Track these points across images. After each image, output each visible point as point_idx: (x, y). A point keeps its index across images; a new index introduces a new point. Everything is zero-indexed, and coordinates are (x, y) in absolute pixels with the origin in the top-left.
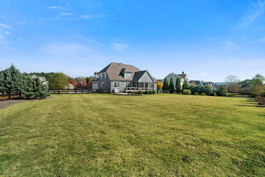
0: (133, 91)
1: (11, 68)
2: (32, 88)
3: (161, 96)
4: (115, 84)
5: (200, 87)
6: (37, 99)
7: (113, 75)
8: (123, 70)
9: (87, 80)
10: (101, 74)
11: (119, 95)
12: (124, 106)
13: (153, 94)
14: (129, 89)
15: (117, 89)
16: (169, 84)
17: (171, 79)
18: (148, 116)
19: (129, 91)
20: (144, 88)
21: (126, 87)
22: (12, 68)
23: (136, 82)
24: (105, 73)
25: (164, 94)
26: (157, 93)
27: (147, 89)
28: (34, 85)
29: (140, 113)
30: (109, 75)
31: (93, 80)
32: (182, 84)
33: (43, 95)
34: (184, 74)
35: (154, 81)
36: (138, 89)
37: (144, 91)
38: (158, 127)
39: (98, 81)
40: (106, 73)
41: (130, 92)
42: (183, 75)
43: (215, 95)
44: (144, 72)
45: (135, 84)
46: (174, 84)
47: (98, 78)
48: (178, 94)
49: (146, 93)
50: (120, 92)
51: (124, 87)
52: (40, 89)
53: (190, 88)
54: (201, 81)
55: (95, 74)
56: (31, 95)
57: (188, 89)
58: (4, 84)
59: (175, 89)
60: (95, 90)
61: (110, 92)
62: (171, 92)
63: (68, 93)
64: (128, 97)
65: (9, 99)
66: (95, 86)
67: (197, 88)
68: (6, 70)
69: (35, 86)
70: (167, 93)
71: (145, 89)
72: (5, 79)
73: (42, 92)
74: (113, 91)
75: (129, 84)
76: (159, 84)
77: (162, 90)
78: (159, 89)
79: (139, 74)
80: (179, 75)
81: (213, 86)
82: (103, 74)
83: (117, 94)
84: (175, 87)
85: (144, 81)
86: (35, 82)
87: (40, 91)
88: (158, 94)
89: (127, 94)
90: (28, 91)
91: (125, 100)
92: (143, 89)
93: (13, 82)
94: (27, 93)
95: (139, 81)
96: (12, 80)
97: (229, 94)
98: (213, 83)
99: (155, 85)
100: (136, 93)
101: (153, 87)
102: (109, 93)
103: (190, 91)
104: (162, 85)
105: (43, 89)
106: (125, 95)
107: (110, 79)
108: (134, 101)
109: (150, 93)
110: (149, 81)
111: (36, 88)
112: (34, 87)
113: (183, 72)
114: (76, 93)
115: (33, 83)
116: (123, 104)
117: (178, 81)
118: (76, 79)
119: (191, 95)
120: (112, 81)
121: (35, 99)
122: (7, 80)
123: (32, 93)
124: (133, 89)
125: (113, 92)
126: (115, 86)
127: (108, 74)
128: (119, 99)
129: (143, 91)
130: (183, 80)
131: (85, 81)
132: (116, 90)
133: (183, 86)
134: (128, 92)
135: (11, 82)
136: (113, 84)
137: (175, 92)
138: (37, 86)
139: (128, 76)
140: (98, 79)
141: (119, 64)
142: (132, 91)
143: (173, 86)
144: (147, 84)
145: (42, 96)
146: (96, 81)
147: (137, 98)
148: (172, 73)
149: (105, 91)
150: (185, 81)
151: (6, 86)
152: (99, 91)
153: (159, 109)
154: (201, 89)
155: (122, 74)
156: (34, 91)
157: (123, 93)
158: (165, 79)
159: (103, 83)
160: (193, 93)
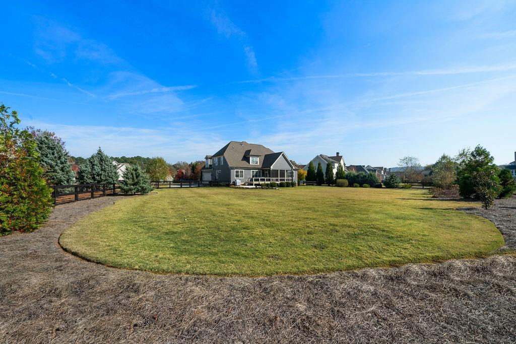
0: (263, 183)
1: (98, 153)
2: (131, 180)
3: (303, 190)
4: (236, 173)
5: (362, 176)
6: (138, 195)
7: (233, 159)
8: (248, 152)
9: (193, 167)
10: (216, 159)
11: (243, 188)
12: (253, 201)
13: (293, 186)
14: (257, 180)
15: (240, 179)
16: (316, 171)
17: (319, 164)
18: (283, 209)
19: (257, 183)
20: (279, 178)
21: (253, 177)
22: (100, 153)
23: (266, 170)
24: (222, 157)
25: (308, 186)
26: (298, 185)
27: (284, 180)
28: (133, 177)
29: (273, 208)
30: (227, 160)
31: (204, 168)
32: (335, 171)
33: (146, 189)
34: (340, 155)
35: (294, 168)
36: (269, 180)
37: (279, 182)
38: (292, 217)
39: (212, 169)
40: (224, 157)
41: (259, 185)
42: (338, 158)
43: (383, 186)
44: (278, 154)
45: (266, 172)
46: (324, 171)
47: (212, 164)
48: (329, 186)
49: (281, 185)
50: (244, 185)
51: (249, 177)
52: (141, 182)
53: (347, 177)
54: (366, 166)
55: (207, 158)
56: (130, 190)
57: (344, 178)
58: (91, 175)
59: (325, 178)
60: (208, 183)
61: (230, 185)
62: (319, 184)
63: (170, 188)
64: (257, 191)
65: (104, 195)
66: (207, 177)
67: (358, 176)
68: (93, 157)
69: (135, 178)
70: (313, 185)
71: (281, 180)
72: (93, 168)
73: (144, 185)
74: (235, 183)
75: (257, 173)
76: (302, 171)
77: (305, 181)
78: (301, 179)
79: (271, 158)
80: (332, 158)
81: (384, 173)
82: (219, 160)
83: (240, 188)
84: (325, 175)
85: (279, 168)
86: (134, 172)
87: (141, 185)
88: (299, 187)
89: (254, 186)
90: (126, 184)
91: (253, 195)
92: (277, 180)
93: (103, 173)
94: (125, 187)
95: (272, 167)
96: (102, 170)
97: (403, 184)
98: (385, 169)
99: (295, 174)
100: (267, 185)
101: (292, 176)
102: (228, 185)
103: (346, 182)
104: (305, 173)
105: (145, 182)
106: (252, 188)
107: (230, 166)
108: (265, 196)
109: (288, 185)
110: (286, 167)
111: (136, 181)
112: (133, 179)
113: (338, 153)
114: (181, 187)
115: (132, 174)
116: (252, 200)
117: (329, 168)
118: (174, 166)
119: (347, 187)
120: (233, 168)
121: (135, 194)
122: (95, 170)
123: (132, 187)
124: (263, 180)
125: (234, 185)
126: (237, 176)
127: (226, 158)
128: (245, 194)
129: (277, 182)
130: (336, 165)
131: (190, 169)
132: (239, 182)
133: (337, 173)
134: (255, 185)
135: (100, 173)
136: (233, 172)
137: (324, 184)
138: (137, 178)
139: (255, 161)
140: (210, 165)
141: (241, 144)
142: (261, 183)
143: (323, 175)
144: (282, 173)
145: (143, 191)
146: (208, 168)
147: (270, 192)
148: (321, 155)
149: (222, 184)
150: (340, 166)
151: (94, 178)
152: (214, 184)
153: (297, 203)
154: (363, 178)
155: (246, 158)
156: (133, 185)
157: (248, 185)
158: (311, 164)
159: (218, 171)
160: (351, 185)
